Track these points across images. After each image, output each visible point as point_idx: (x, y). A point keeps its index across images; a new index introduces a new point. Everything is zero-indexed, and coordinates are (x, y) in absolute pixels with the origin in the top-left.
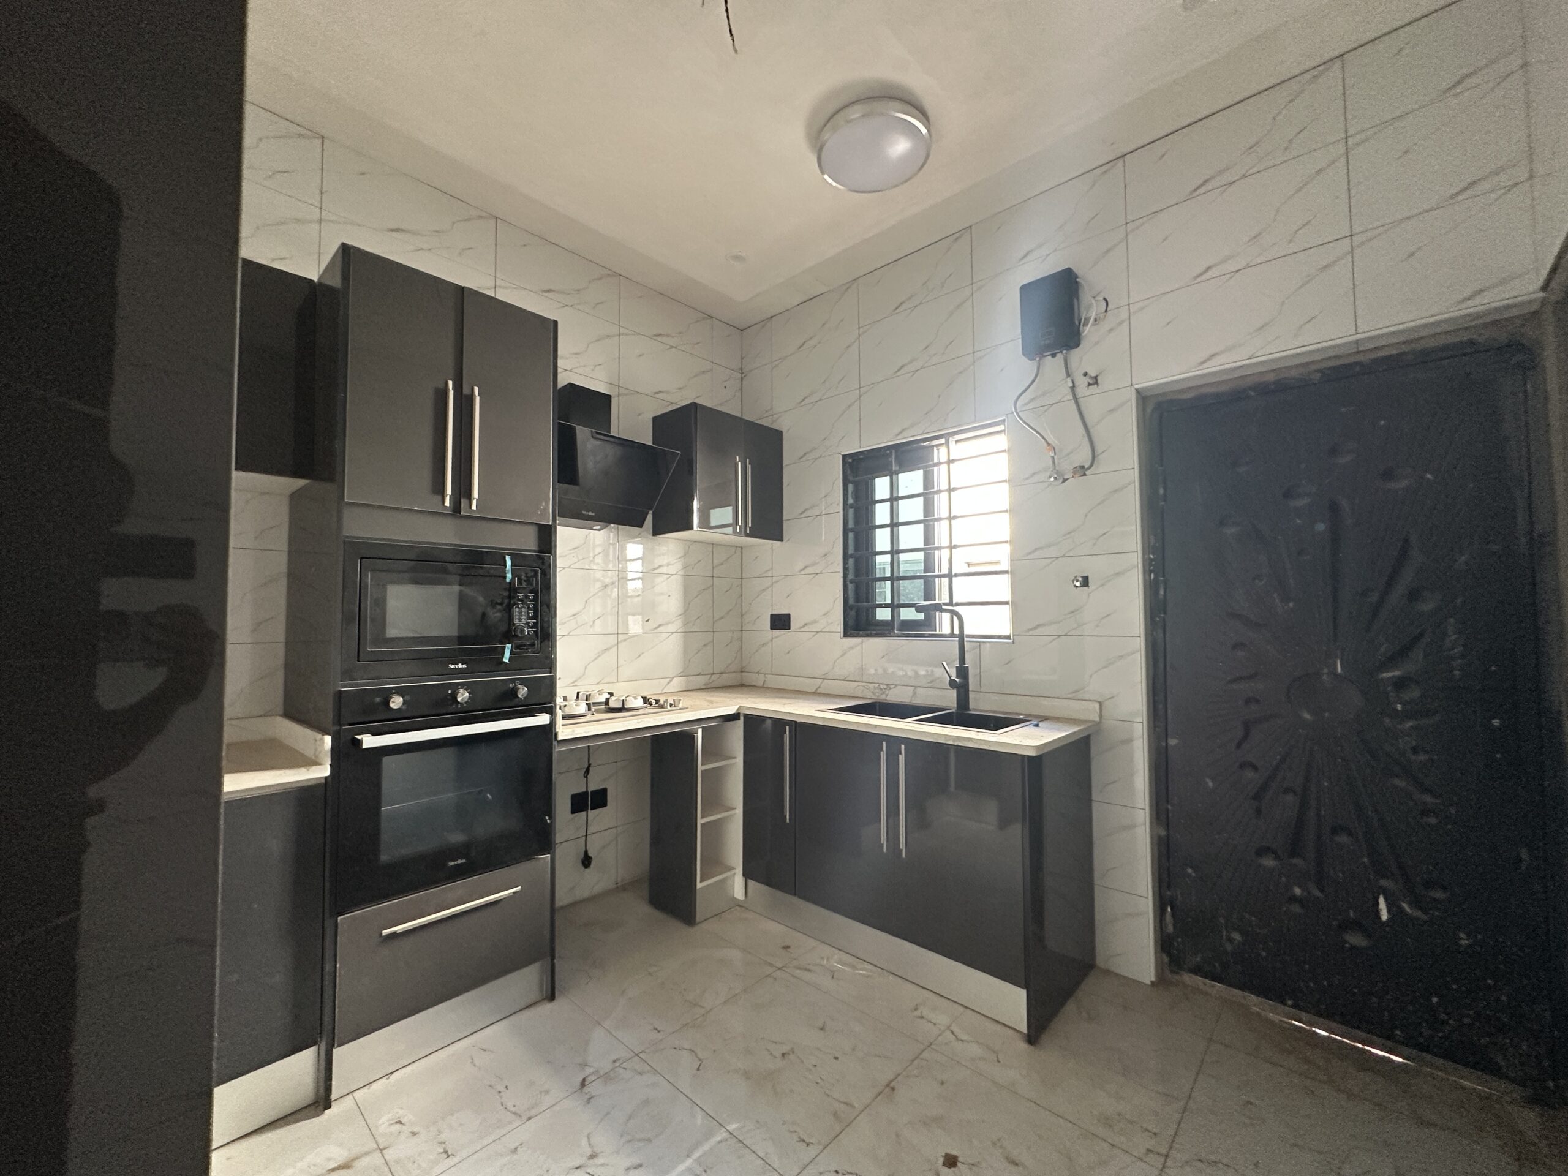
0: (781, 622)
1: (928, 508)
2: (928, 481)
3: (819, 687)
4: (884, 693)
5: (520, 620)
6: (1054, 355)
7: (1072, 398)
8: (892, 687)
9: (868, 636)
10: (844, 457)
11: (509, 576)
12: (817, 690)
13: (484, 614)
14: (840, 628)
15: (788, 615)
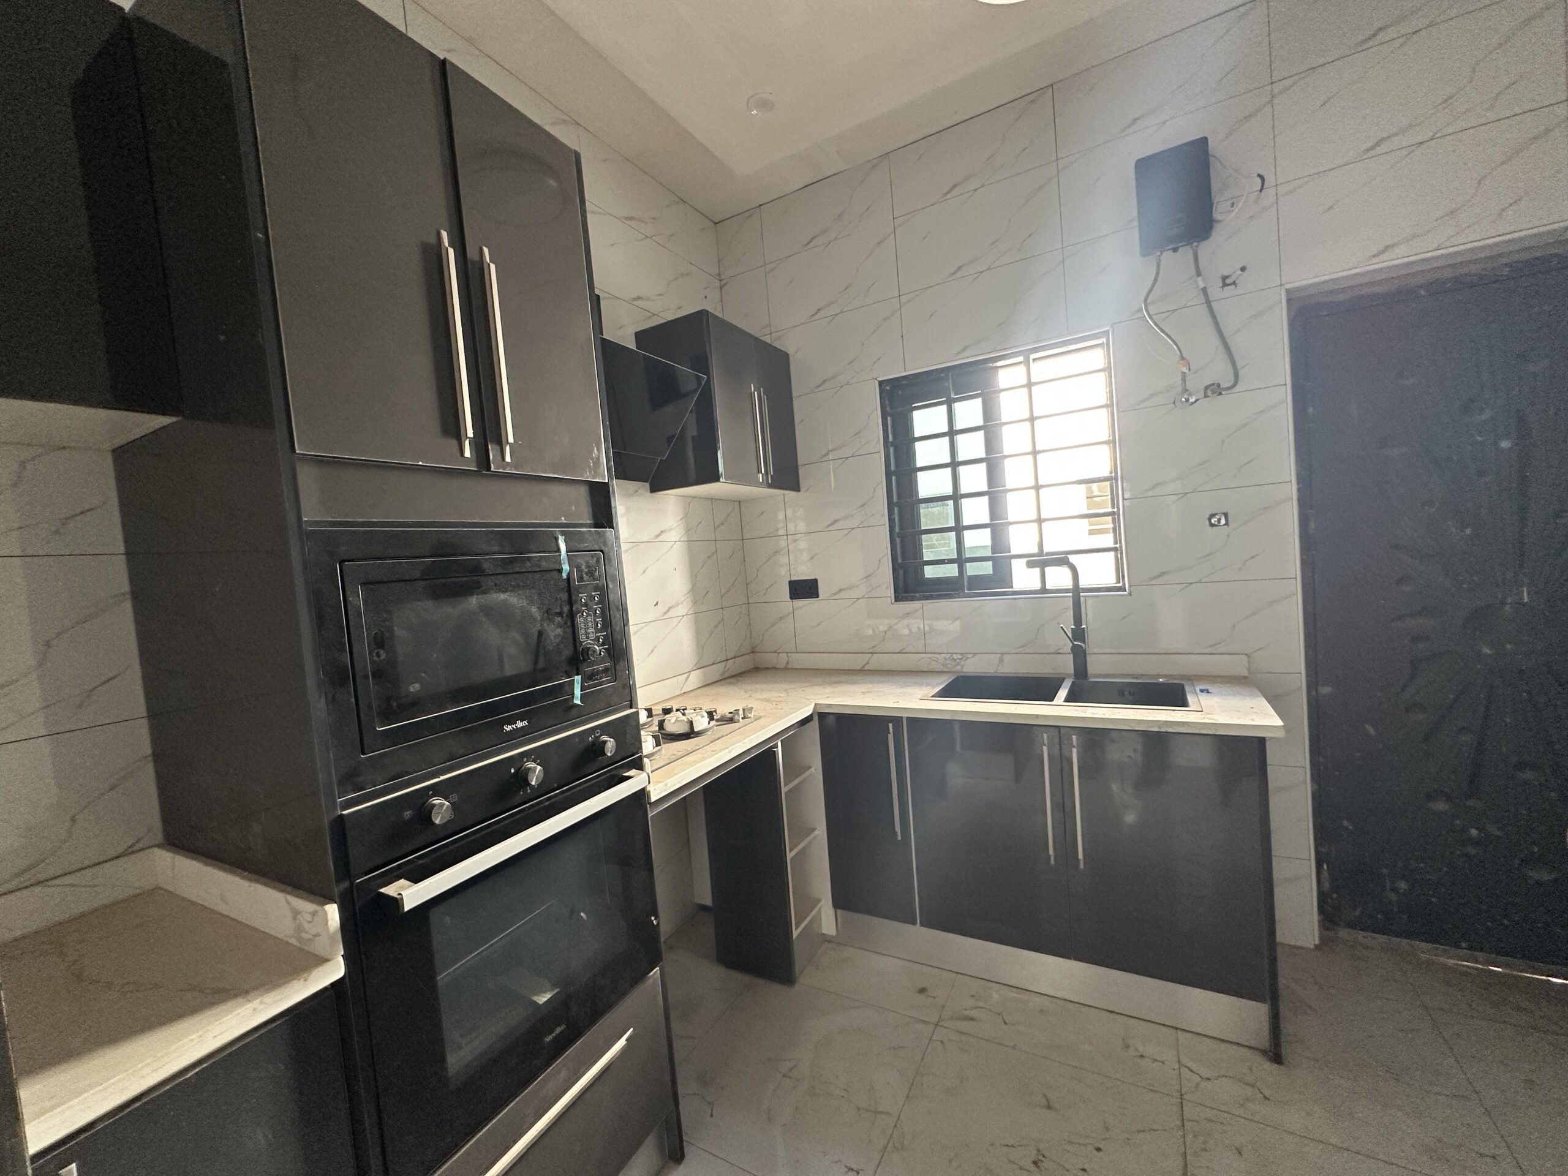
0: (804, 589)
1: (991, 443)
2: (989, 412)
3: (868, 663)
4: (958, 664)
5: (587, 635)
6: (1175, 250)
7: (1204, 301)
8: (969, 656)
9: (927, 598)
10: (881, 383)
11: (566, 567)
12: (863, 667)
13: (540, 633)
14: (891, 592)
15: (815, 581)
